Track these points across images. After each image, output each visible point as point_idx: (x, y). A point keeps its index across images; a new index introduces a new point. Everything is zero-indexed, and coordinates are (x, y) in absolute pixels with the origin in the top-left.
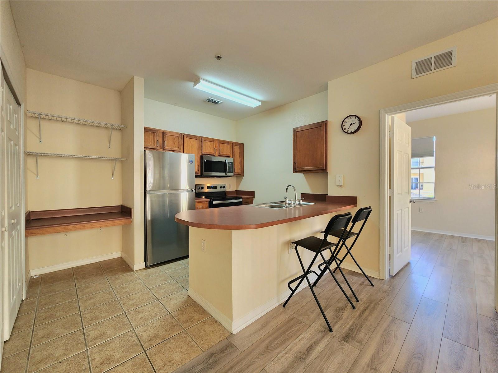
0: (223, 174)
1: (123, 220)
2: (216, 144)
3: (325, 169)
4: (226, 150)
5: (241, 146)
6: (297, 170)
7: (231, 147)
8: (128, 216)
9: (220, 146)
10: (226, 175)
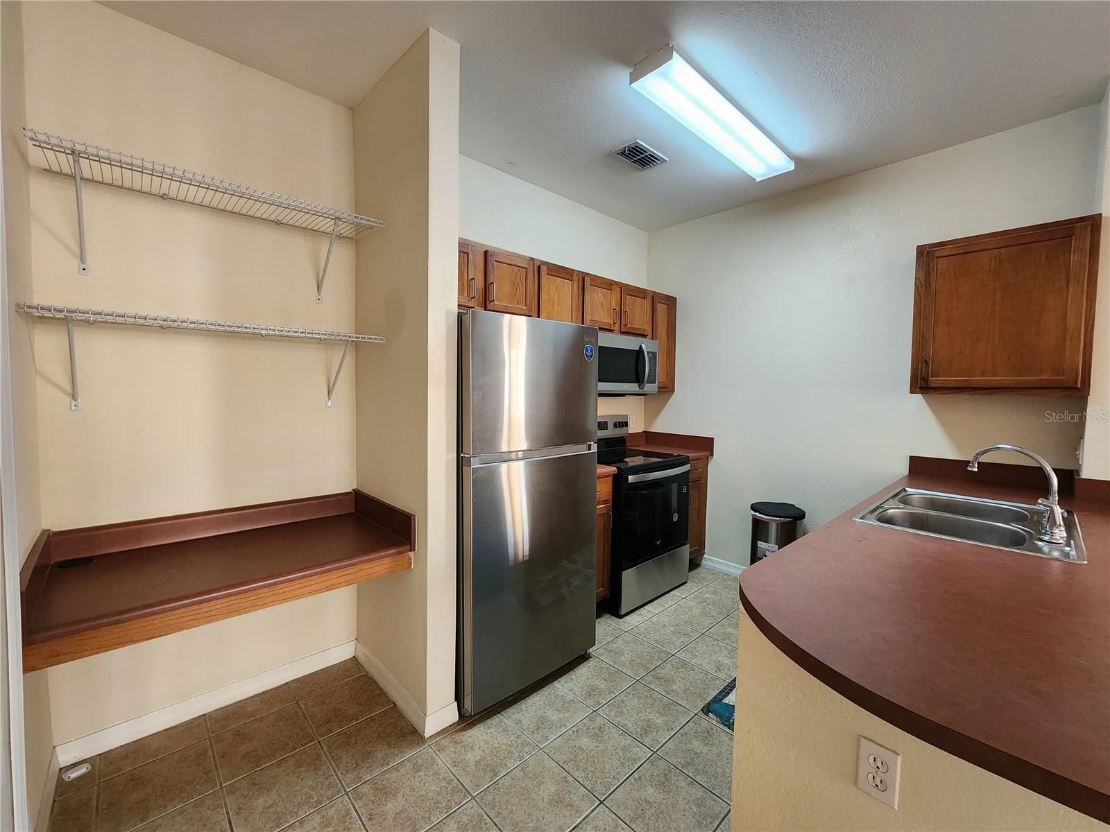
0: (633, 387)
1: (386, 560)
2: (615, 296)
3: (1079, 386)
4: (638, 315)
5: (671, 302)
6: (932, 385)
7: (649, 306)
8: (403, 544)
9: (625, 304)
10: (641, 391)
